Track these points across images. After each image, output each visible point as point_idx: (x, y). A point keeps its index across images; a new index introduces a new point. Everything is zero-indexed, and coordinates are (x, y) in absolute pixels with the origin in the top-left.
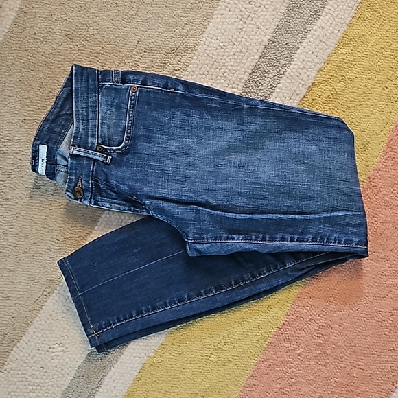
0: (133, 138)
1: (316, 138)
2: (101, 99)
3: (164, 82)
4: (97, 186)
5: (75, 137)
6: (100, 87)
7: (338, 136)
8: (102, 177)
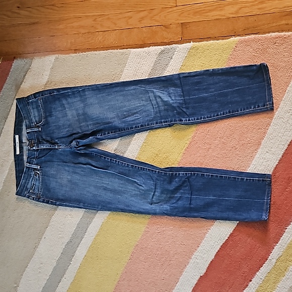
0: (46, 117)
1: (109, 94)
2: (30, 107)
3: (49, 92)
4: (39, 141)
5: (26, 126)
6: (28, 103)
7: (117, 90)
8: (40, 137)
